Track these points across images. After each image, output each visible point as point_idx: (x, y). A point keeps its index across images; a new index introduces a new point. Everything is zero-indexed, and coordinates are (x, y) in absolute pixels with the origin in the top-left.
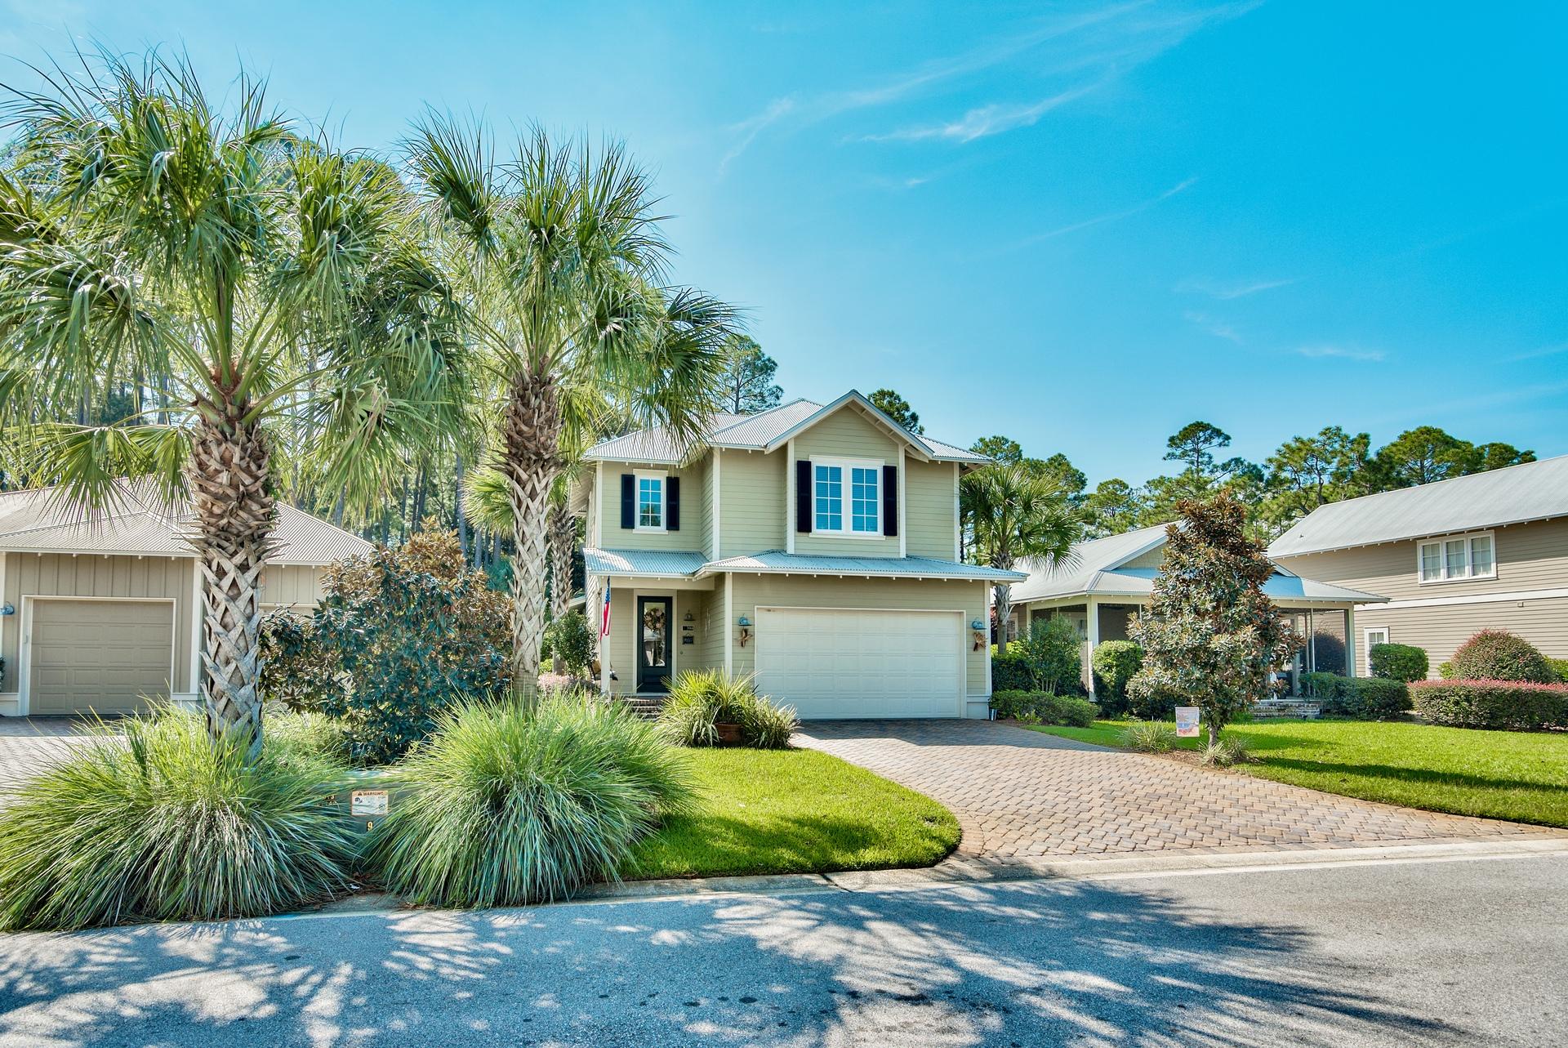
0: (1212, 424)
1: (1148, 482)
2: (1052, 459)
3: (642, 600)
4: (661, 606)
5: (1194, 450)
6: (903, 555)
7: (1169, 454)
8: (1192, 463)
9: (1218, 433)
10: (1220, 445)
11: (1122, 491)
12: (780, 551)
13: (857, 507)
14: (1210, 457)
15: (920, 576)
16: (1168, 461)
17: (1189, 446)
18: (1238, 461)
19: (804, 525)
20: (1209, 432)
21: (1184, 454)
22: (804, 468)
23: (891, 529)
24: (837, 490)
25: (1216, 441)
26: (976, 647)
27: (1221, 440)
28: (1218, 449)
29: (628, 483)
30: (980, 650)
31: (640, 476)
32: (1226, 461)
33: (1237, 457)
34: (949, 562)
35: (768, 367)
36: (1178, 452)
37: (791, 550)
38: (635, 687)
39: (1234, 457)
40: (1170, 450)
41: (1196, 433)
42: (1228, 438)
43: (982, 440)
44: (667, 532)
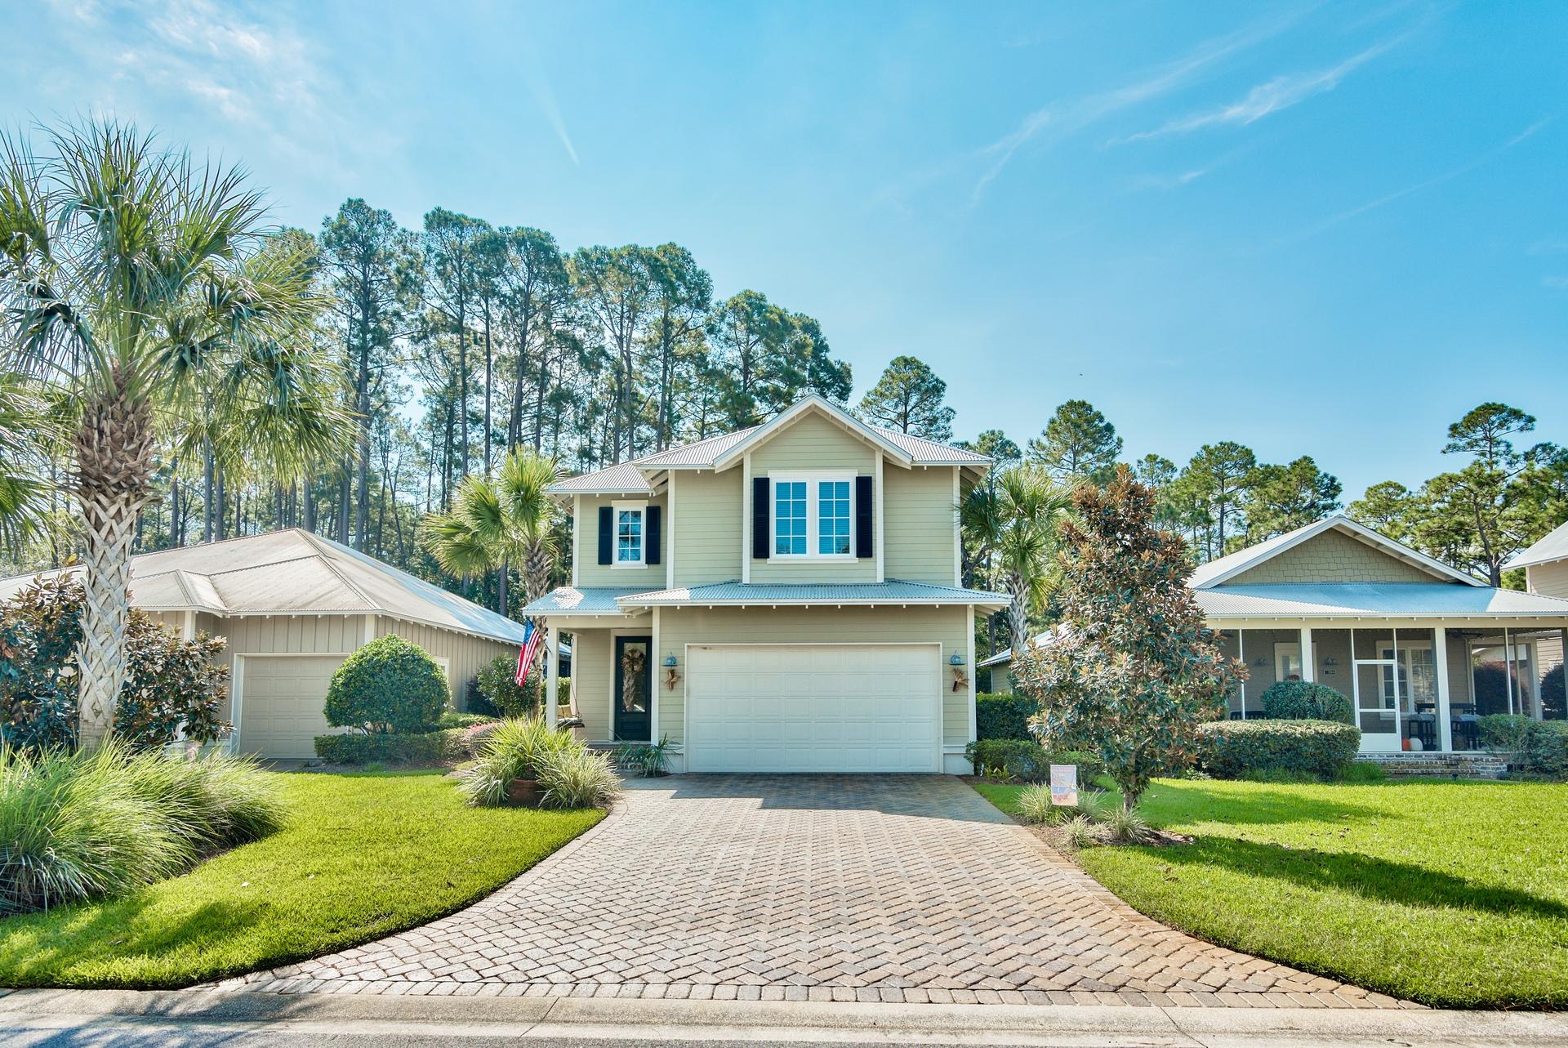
0: (1506, 404)
1: (1427, 482)
2: (1295, 463)
3: (620, 641)
4: (642, 647)
5: (1485, 438)
6: (880, 579)
7: (1449, 446)
8: (1483, 454)
9: (1516, 414)
10: (1522, 429)
11: (1398, 495)
12: (735, 583)
13: (824, 526)
14: (1508, 446)
15: (904, 602)
16: (1449, 455)
17: (1480, 434)
18: (1545, 447)
19: (761, 550)
20: (1505, 414)
21: (1471, 445)
22: (761, 486)
23: (865, 549)
24: (801, 508)
25: (1515, 424)
26: (955, 687)
27: (1522, 423)
28: (1518, 434)
29: (606, 515)
30: (961, 691)
31: (618, 508)
32: (1528, 449)
33: (1545, 442)
34: (947, 586)
35: (937, 389)
36: (1462, 442)
37: (746, 580)
38: (611, 735)
39: (1541, 442)
40: (1451, 441)
41: (1489, 416)
42: (1531, 420)
43: (1205, 448)
44: (646, 566)
